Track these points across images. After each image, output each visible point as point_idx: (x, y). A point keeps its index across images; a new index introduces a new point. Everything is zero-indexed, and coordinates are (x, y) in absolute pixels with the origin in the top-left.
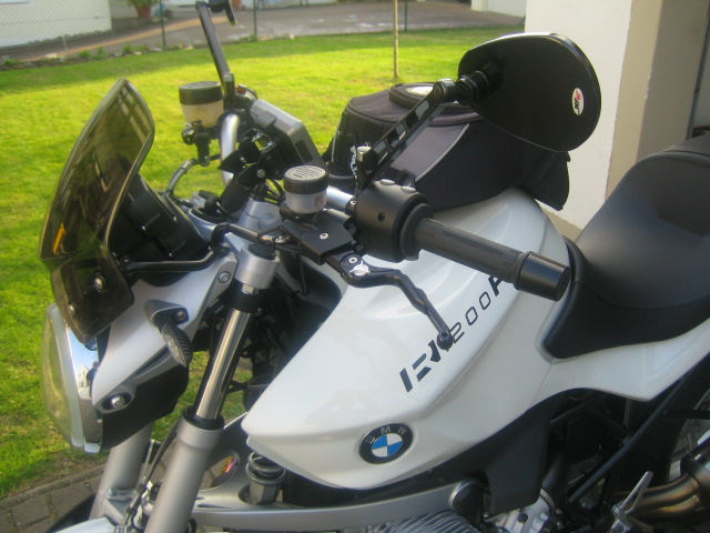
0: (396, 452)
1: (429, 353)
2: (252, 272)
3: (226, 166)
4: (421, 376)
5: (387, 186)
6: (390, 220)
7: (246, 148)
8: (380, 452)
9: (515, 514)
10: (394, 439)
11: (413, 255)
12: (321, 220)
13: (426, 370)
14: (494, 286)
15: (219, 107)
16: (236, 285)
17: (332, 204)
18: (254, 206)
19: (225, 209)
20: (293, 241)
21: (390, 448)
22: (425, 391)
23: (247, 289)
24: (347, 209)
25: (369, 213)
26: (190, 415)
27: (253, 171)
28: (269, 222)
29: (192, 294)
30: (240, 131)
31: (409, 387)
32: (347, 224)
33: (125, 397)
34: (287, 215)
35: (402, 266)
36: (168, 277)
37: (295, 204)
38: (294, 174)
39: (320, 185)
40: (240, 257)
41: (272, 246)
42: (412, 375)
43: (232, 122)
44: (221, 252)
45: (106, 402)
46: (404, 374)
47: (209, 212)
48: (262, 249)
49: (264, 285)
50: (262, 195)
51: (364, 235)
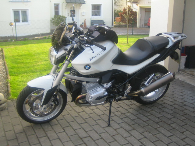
0: (89, 69)
1: (93, 57)
2: (75, 46)
3: (73, 33)
4: (92, 59)
5: (91, 38)
6: (90, 41)
7: (76, 32)
8: (87, 68)
9: (106, 84)
10: (88, 67)
11: (92, 45)
12: (84, 41)
13: (93, 59)
14: (103, 51)
15: (72, 25)
16: (73, 47)
17: (85, 39)
18: (76, 38)
19: (73, 38)
20: (80, 43)
21: (88, 68)
22: (92, 61)
23: (74, 48)
24: (86, 40)
25: (88, 40)
26: (67, 60)
27: (76, 34)
28: (78, 40)
29: (69, 47)
30: (75, 29)
31: (90, 60)
32: (86, 41)
33: (60, 58)
34: (80, 40)
35: (91, 46)
36: (66, 45)
37: (81, 39)
38: (81, 36)
39: (84, 37)
40: (74, 44)
41: (78, 43)
42: (91, 59)
43: (74, 27)
44: (72, 43)
45: (58, 58)
46: (90, 59)
47: (71, 39)
48: (76, 43)
49: (76, 47)
50: (77, 37)
51: (87, 42)
